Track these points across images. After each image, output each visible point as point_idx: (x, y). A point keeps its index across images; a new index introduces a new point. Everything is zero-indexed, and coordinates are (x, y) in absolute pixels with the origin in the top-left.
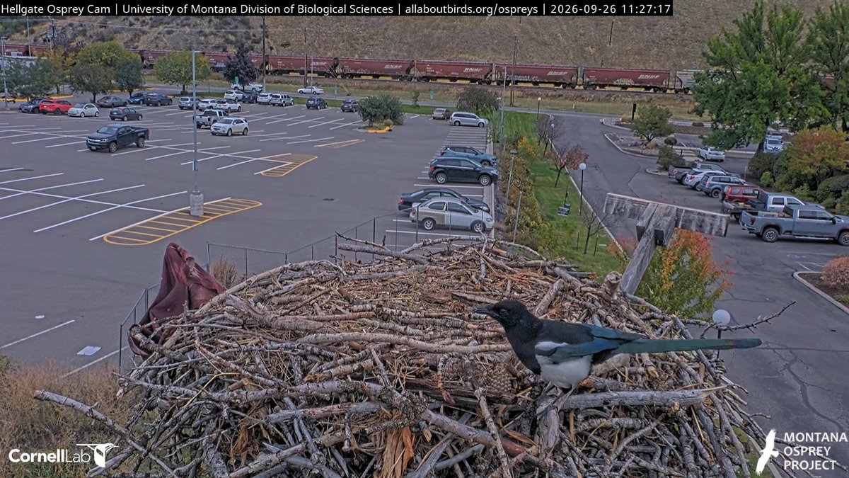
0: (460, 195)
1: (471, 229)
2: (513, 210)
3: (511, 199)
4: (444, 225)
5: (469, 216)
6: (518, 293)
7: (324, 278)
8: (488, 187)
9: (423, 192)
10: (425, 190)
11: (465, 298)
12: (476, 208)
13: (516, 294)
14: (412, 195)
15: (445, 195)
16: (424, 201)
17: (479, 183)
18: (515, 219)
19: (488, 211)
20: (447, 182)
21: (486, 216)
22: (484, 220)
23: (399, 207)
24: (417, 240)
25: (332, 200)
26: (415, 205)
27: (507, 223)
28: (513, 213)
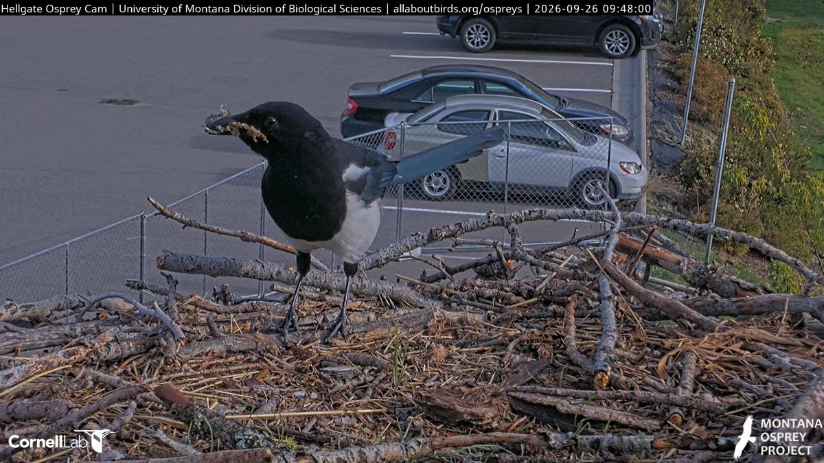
0: (537, 88)
1: (570, 196)
2: (707, 135)
3: (702, 103)
4: (486, 185)
5: (567, 156)
6: (716, 394)
7: (113, 347)
8: (628, 61)
9: (419, 77)
10: (424, 72)
11: (552, 409)
12: (590, 130)
13: (709, 396)
14: (383, 90)
15: (490, 87)
16: (422, 107)
17: (598, 52)
18: (715, 163)
19: (630, 141)
20: (498, 48)
21: (623, 154)
22: (615, 168)
23: (344, 125)
24: (398, 230)
25: (132, 102)
26: (393, 121)
27: (687, 182)
28: (706, 147)
